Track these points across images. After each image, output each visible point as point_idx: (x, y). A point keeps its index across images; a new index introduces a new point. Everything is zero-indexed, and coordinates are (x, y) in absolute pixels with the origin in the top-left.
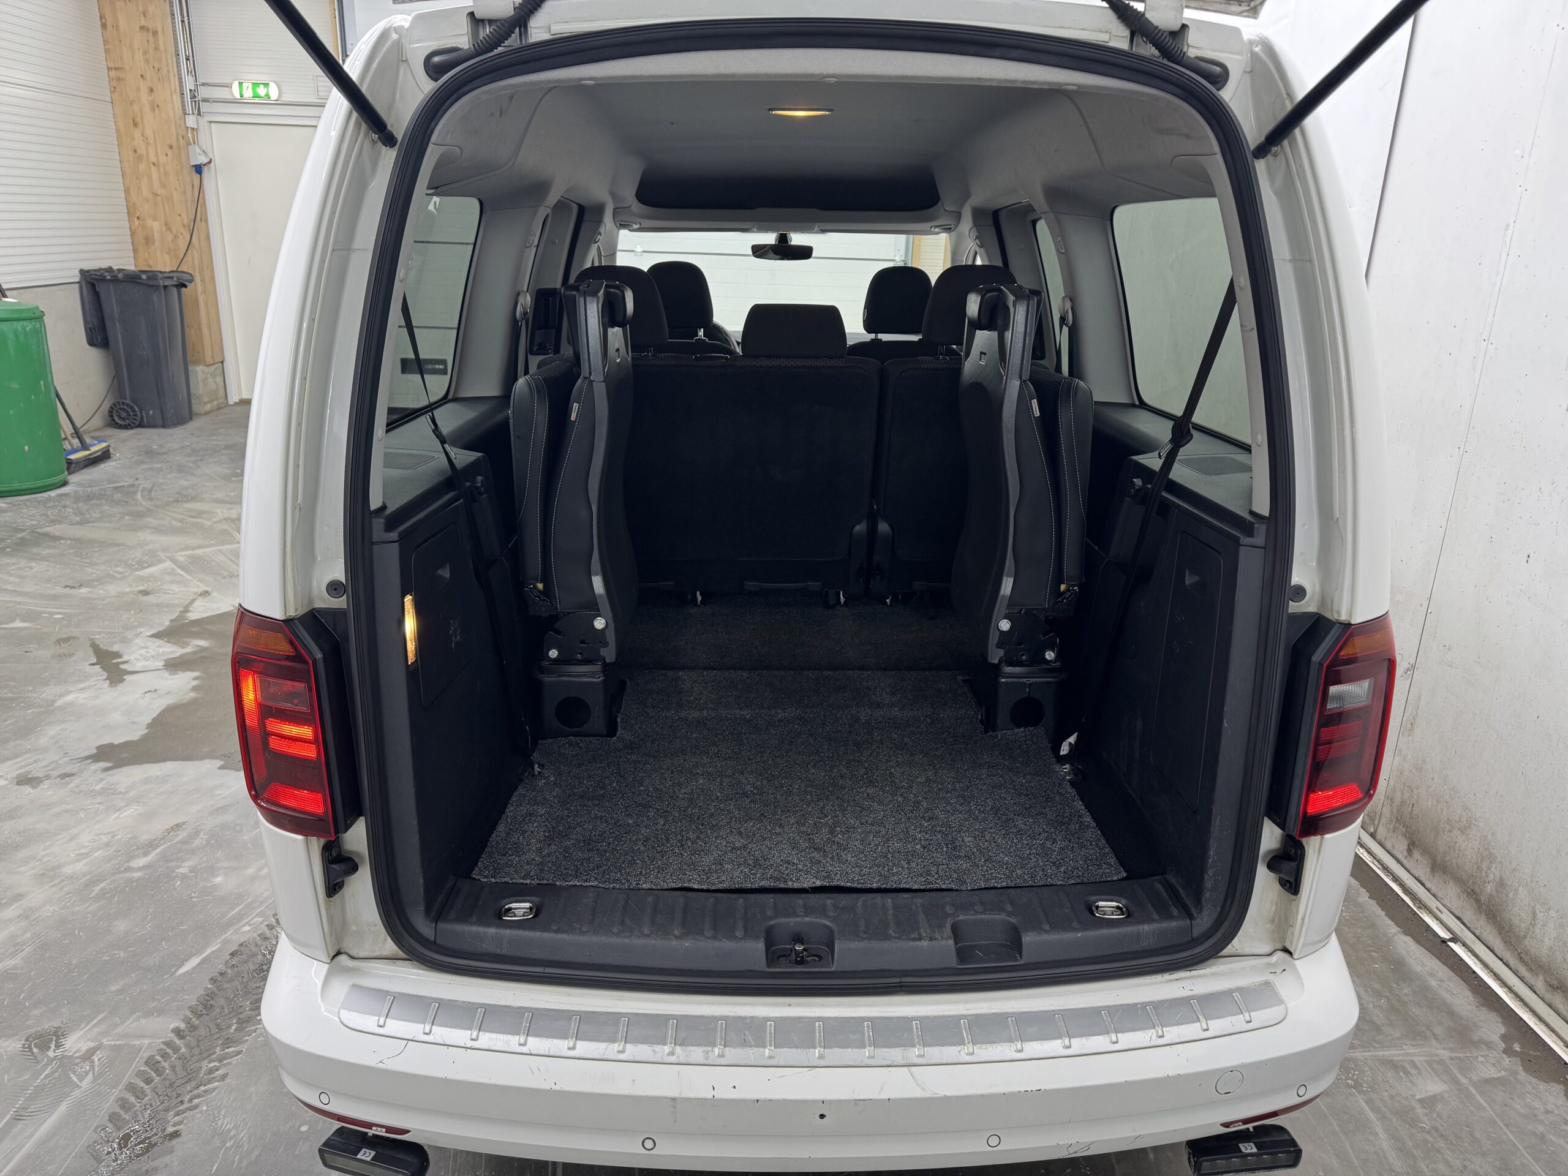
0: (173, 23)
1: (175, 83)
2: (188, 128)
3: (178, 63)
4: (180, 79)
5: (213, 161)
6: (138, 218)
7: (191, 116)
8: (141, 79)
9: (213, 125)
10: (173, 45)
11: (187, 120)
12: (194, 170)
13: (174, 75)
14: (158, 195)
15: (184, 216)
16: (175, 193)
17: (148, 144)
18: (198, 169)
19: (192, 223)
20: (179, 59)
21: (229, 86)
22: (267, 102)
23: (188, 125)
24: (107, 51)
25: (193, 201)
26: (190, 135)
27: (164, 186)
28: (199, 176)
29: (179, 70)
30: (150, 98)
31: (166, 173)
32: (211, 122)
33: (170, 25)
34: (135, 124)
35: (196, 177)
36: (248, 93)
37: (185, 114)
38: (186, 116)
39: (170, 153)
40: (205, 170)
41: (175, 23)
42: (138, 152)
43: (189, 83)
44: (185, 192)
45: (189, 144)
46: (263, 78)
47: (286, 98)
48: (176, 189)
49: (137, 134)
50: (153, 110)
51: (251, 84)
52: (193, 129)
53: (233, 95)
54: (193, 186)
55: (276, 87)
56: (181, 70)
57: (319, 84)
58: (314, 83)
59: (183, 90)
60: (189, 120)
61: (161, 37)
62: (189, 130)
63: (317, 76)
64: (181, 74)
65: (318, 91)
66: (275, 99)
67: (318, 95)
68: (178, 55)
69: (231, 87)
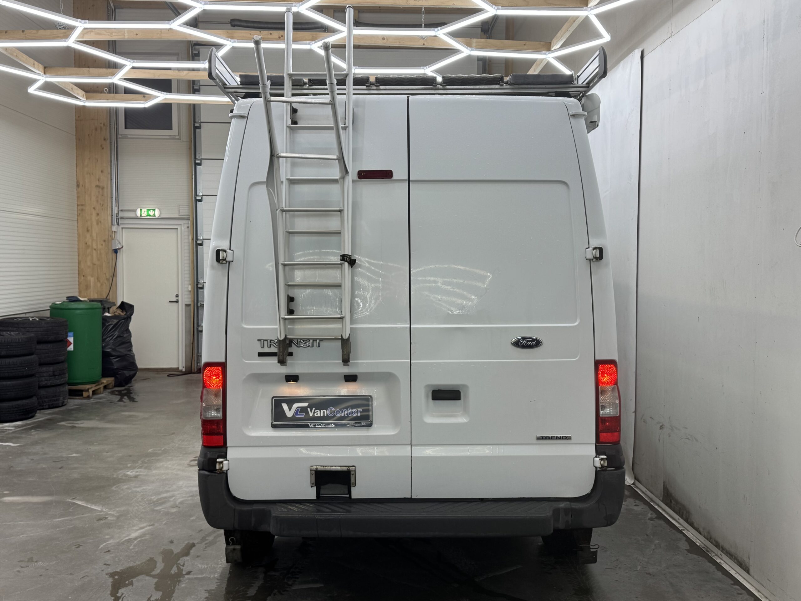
1: (110, 210)
2: (113, 231)
3: (112, 201)
5: (122, 247)
6: (84, 276)
7: (115, 226)
8: (93, 210)
10: (110, 193)
11: (113, 228)
12: (114, 251)
13: (110, 207)
14: (96, 264)
15: (107, 275)
16: (103, 263)
17: (93, 240)
18: (116, 251)
19: (111, 279)
20: (112, 199)
21: (135, 211)
22: (154, 218)
23: (113, 230)
24: (78, 197)
25: (112, 267)
26: (113, 235)
27: (98, 260)
28: (116, 254)
30: (97, 218)
31: (101, 254)
32: (123, 228)
33: (110, 183)
34: (88, 231)
35: (114, 255)
36: (144, 214)
37: (112, 225)
39: (104, 244)
40: (118, 251)
41: (112, 183)
42: (88, 244)
43: (115, 210)
44: (109, 263)
45: (112, 239)
46: (153, 207)
47: (163, 216)
48: (105, 261)
49: (88, 235)
50: (97, 224)
51: (146, 210)
52: (115, 232)
53: (137, 215)
54: (113, 260)
55: (159, 211)
56: (112, 205)
57: (180, 209)
58: (178, 208)
59: (113, 214)
60: (114, 228)
61: (105, 190)
62: (113, 232)
63: (180, 205)
64: (112, 207)
65: (180, 212)
66: (158, 216)
67: (180, 214)
68: (112, 197)
69: (136, 211)
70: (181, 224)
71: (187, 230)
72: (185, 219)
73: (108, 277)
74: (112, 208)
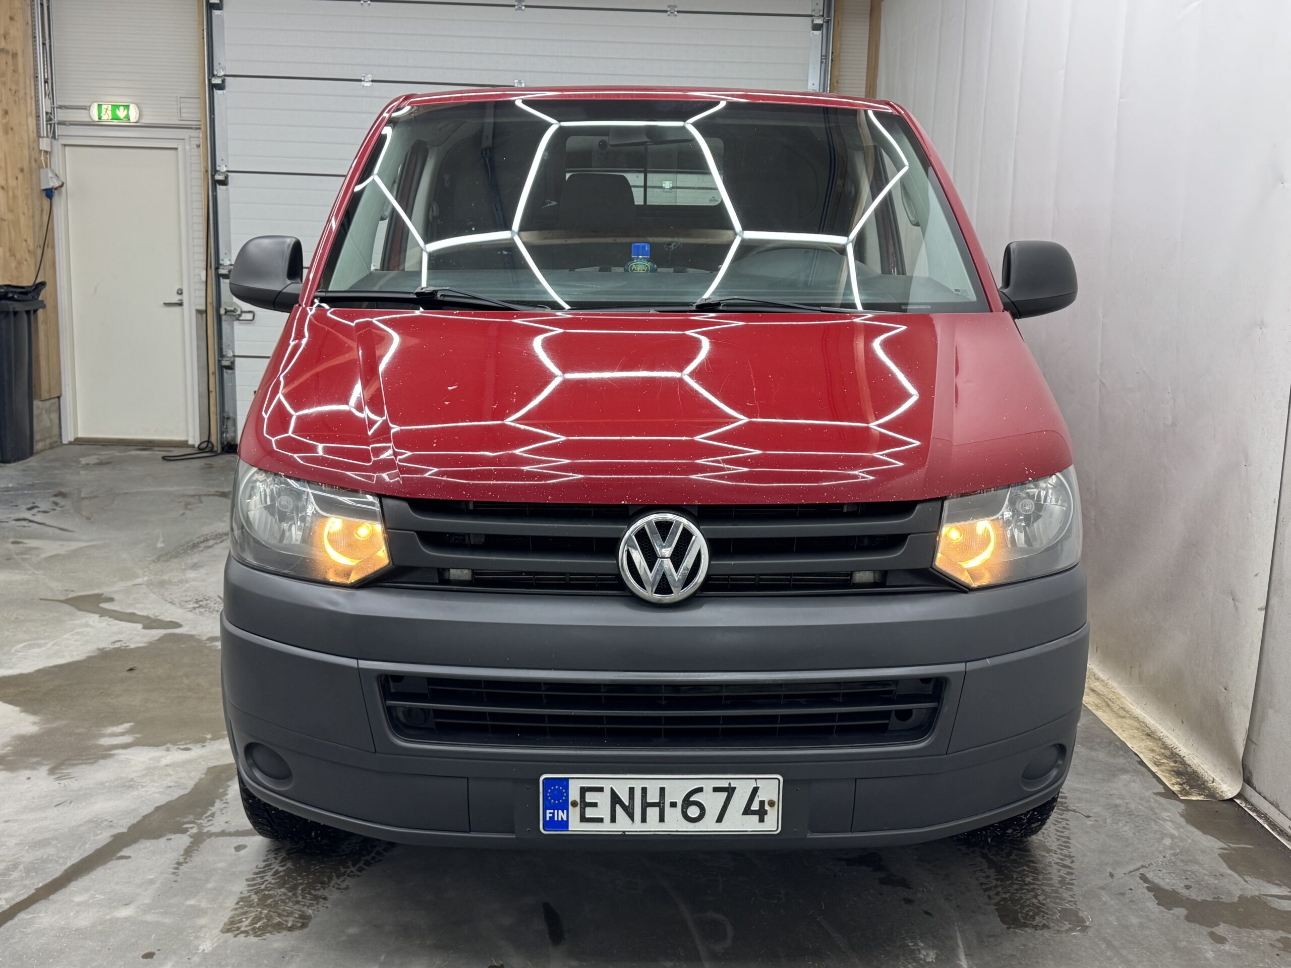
0: (34, 45)
1: (31, 105)
2: (41, 151)
3: (36, 86)
4: (37, 101)
5: (65, 185)
7: (45, 139)
9: (67, 148)
10: (32, 67)
11: (41, 144)
12: (45, 192)
13: (31, 98)
15: (30, 242)
16: (22, 218)
18: (49, 193)
19: (39, 251)
20: (37, 81)
21: (87, 108)
22: (126, 125)
23: (41, 148)
25: (41, 226)
26: (42, 158)
27: (11, 210)
28: (49, 200)
29: (36, 92)
30: (4, 121)
31: (15, 197)
32: (65, 145)
33: (31, 47)
35: (46, 202)
36: (107, 116)
37: (39, 136)
38: (41, 139)
39: (20, 177)
40: (56, 192)
41: (36, 45)
43: (45, 105)
44: (33, 217)
45: (40, 167)
46: (124, 100)
47: (146, 120)
48: (24, 214)
51: (110, 107)
52: (46, 152)
53: (90, 117)
54: (42, 211)
55: (137, 108)
56: (38, 93)
57: (182, 105)
58: (177, 104)
59: (39, 112)
60: (43, 143)
61: (20, 59)
62: (43, 153)
63: (181, 98)
64: (38, 97)
65: (180, 113)
66: (135, 121)
67: (181, 117)
68: (37, 77)
69: (89, 110)
70: (183, 139)
71: (195, 151)
72: (191, 128)
73: (31, 248)
74: (38, 101)
